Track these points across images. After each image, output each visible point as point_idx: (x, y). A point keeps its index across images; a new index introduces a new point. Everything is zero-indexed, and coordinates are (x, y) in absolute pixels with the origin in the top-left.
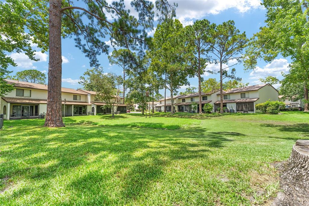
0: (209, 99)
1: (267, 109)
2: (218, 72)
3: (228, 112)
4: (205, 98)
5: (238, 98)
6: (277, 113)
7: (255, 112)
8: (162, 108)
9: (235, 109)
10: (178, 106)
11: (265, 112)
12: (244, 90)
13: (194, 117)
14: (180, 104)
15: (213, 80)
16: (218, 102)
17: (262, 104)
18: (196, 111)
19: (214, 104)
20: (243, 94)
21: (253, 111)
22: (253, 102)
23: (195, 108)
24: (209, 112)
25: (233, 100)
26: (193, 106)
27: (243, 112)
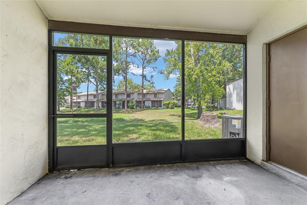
0: (132, 97)
1: (169, 106)
2: (140, 75)
3: (146, 108)
4: (128, 96)
5: (152, 98)
6: (173, 109)
7: (162, 108)
8: (81, 104)
9: (150, 105)
10: (102, 102)
11: (168, 108)
12: (156, 92)
13: (122, 112)
14: (104, 100)
15: (130, 79)
16: (138, 100)
17: (167, 102)
18: (121, 107)
19: (136, 101)
20: (155, 94)
21: (161, 107)
22: (161, 101)
23: (120, 104)
24: (133, 108)
25: (149, 99)
26: (118, 102)
27: (155, 108)
